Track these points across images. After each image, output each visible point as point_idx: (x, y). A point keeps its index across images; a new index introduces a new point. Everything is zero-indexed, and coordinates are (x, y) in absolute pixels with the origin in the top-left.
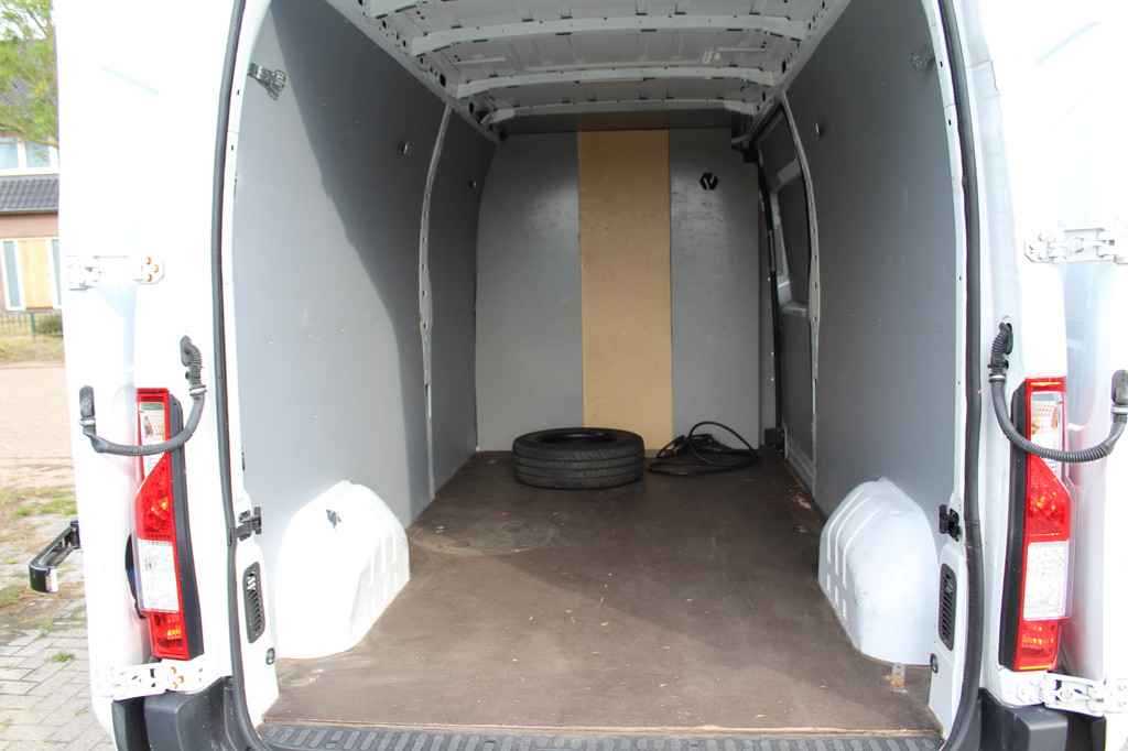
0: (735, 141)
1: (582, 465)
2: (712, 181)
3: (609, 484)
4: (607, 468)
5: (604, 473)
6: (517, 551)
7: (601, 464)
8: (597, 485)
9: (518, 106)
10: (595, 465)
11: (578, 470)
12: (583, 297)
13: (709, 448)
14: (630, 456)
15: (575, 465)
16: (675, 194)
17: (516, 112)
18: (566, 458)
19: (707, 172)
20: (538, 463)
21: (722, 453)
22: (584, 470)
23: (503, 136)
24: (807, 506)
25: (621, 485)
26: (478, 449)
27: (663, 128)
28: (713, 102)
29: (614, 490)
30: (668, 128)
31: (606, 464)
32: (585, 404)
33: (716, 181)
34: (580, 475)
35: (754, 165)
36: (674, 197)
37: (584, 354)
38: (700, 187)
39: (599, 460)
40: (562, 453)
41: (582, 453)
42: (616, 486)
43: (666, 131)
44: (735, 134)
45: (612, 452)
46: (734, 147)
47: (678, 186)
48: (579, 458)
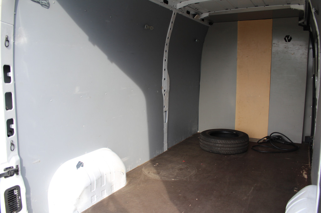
0: (300, 22)
1: (220, 145)
2: (289, 39)
3: (230, 153)
4: (230, 147)
5: (228, 149)
6: (173, 179)
7: (227, 146)
8: (225, 153)
9: (210, 12)
10: (225, 146)
11: (218, 147)
12: (237, 81)
13: (279, 141)
14: (240, 143)
15: (217, 145)
16: (274, 44)
17: (209, 14)
18: (214, 142)
19: (287, 35)
20: (205, 143)
21: (284, 144)
22: (221, 147)
23: (211, 23)
24: (306, 176)
25: (236, 154)
26: (198, 132)
27: (271, 19)
28: (286, 6)
29: (232, 156)
30: (272, 18)
31: (229, 146)
32: (236, 120)
33: (291, 39)
34: (219, 149)
35: (308, 31)
36: (274, 45)
37: (236, 102)
38: (284, 41)
39: (226, 144)
40: (213, 140)
41: (220, 141)
42: (233, 154)
43: (272, 19)
44: (300, 20)
45: (232, 141)
46: (300, 25)
47: (275, 41)
48: (219, 143)
